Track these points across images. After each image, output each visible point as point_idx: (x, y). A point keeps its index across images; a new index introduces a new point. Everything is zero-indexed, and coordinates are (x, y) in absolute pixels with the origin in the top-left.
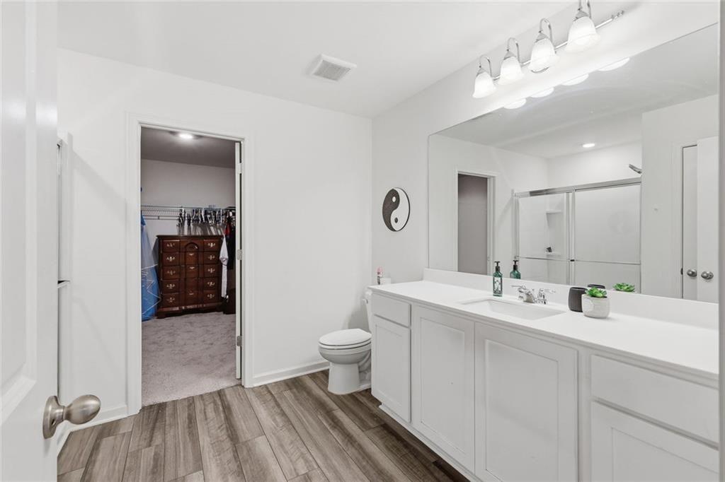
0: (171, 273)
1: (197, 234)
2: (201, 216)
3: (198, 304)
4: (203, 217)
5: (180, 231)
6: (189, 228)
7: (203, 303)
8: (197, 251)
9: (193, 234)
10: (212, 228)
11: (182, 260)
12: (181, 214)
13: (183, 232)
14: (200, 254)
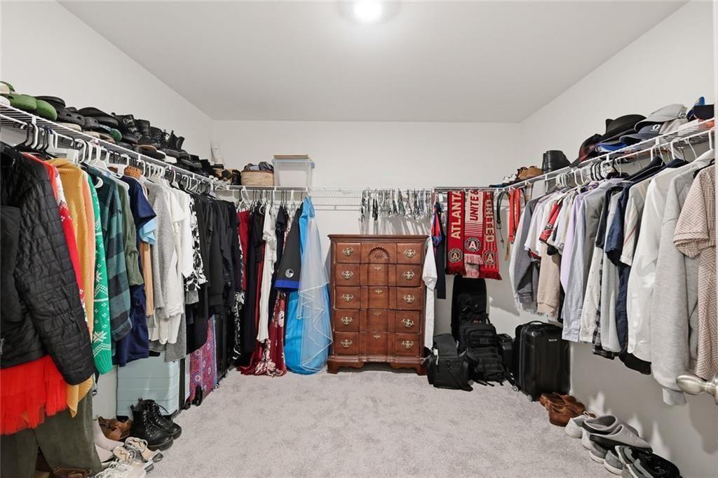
0: (348, 298)
1: (387, 234)
2: (394, 202)
3: (386, 354)
4: (397, 204)
5: (363, 228)
6: (376, 225)
7: (394, 354)
8: (387, 264)
9: (381, 233)
10: (409, 223)
11: (364, 277)
12: (363, 200)
13: (367, 230)
14: (392, 268)
